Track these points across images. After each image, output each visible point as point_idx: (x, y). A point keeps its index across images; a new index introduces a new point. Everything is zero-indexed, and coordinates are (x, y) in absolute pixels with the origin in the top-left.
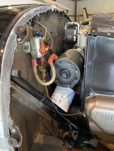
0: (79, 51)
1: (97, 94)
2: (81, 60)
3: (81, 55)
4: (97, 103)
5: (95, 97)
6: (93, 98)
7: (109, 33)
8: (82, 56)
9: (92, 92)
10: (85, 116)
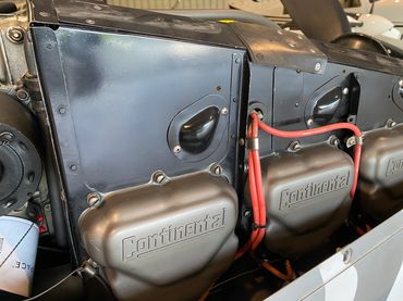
0: (12, 92)
1: (108, 194)
2: (28, 115)
3: (20, 102)
4: (116, 217)
5: (103, 203)
6: (99, 207)
7: (90, 19)
8: (26, 107)
9: (91, 192)
10: (92, 272)
